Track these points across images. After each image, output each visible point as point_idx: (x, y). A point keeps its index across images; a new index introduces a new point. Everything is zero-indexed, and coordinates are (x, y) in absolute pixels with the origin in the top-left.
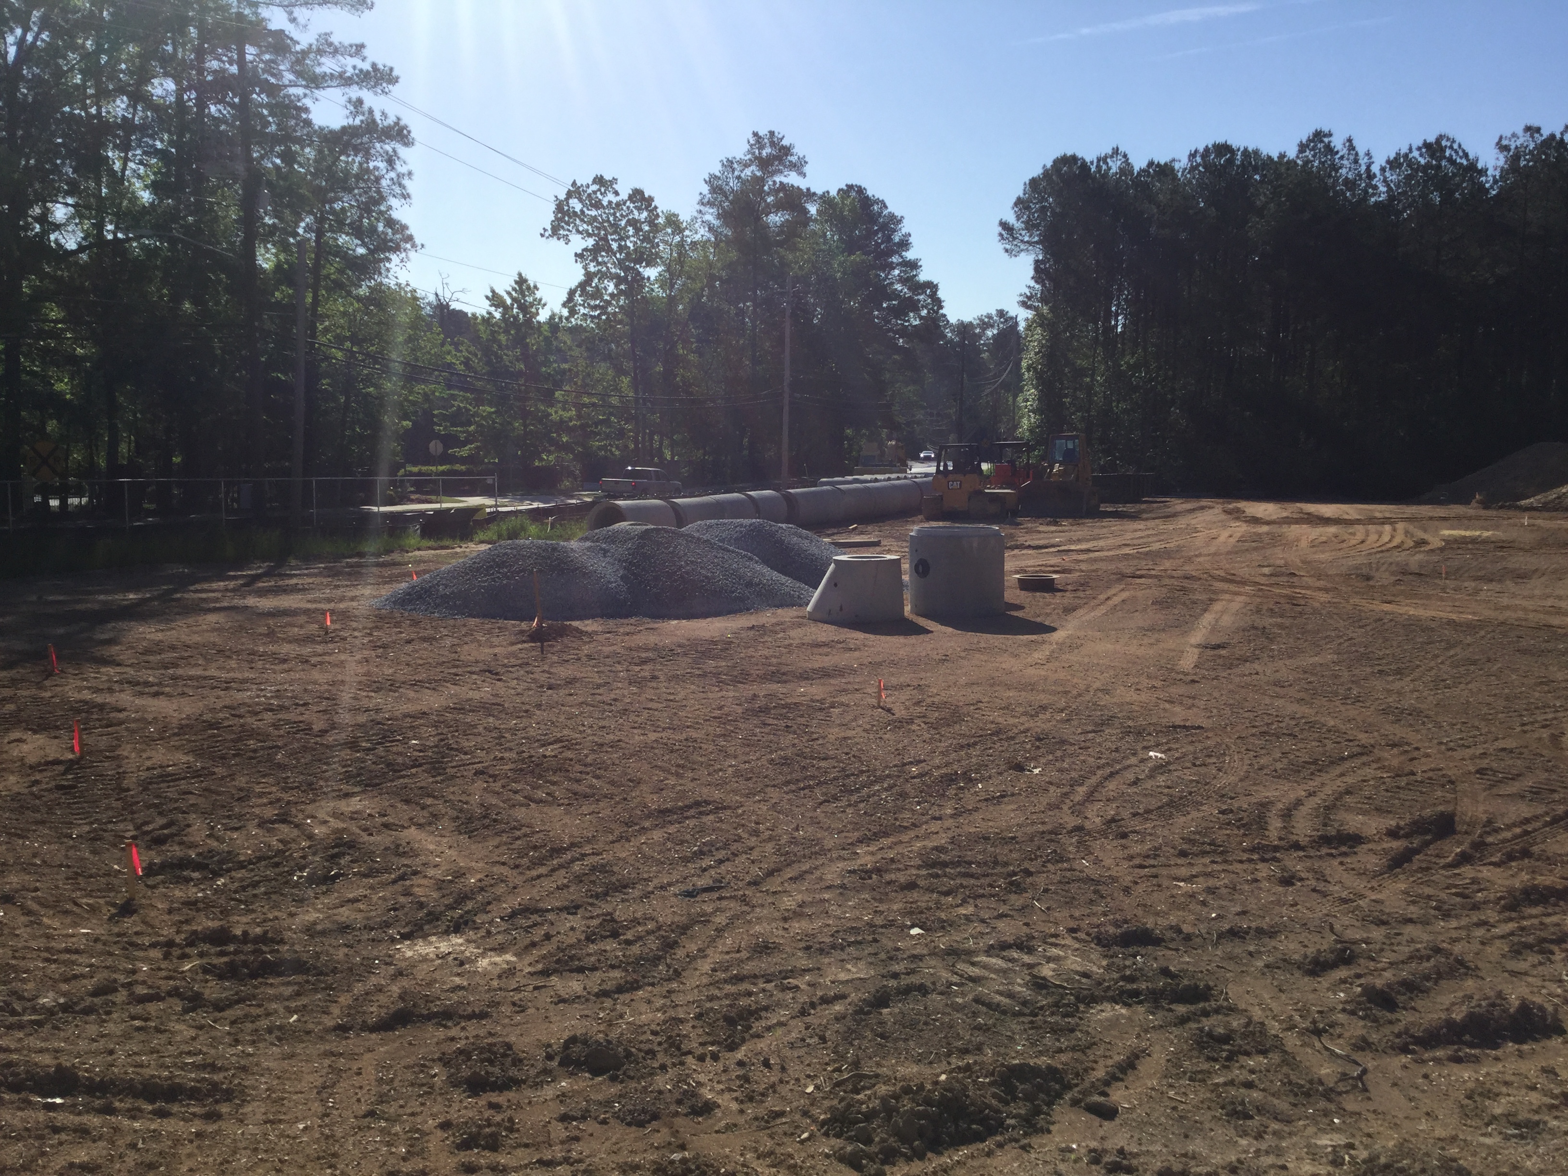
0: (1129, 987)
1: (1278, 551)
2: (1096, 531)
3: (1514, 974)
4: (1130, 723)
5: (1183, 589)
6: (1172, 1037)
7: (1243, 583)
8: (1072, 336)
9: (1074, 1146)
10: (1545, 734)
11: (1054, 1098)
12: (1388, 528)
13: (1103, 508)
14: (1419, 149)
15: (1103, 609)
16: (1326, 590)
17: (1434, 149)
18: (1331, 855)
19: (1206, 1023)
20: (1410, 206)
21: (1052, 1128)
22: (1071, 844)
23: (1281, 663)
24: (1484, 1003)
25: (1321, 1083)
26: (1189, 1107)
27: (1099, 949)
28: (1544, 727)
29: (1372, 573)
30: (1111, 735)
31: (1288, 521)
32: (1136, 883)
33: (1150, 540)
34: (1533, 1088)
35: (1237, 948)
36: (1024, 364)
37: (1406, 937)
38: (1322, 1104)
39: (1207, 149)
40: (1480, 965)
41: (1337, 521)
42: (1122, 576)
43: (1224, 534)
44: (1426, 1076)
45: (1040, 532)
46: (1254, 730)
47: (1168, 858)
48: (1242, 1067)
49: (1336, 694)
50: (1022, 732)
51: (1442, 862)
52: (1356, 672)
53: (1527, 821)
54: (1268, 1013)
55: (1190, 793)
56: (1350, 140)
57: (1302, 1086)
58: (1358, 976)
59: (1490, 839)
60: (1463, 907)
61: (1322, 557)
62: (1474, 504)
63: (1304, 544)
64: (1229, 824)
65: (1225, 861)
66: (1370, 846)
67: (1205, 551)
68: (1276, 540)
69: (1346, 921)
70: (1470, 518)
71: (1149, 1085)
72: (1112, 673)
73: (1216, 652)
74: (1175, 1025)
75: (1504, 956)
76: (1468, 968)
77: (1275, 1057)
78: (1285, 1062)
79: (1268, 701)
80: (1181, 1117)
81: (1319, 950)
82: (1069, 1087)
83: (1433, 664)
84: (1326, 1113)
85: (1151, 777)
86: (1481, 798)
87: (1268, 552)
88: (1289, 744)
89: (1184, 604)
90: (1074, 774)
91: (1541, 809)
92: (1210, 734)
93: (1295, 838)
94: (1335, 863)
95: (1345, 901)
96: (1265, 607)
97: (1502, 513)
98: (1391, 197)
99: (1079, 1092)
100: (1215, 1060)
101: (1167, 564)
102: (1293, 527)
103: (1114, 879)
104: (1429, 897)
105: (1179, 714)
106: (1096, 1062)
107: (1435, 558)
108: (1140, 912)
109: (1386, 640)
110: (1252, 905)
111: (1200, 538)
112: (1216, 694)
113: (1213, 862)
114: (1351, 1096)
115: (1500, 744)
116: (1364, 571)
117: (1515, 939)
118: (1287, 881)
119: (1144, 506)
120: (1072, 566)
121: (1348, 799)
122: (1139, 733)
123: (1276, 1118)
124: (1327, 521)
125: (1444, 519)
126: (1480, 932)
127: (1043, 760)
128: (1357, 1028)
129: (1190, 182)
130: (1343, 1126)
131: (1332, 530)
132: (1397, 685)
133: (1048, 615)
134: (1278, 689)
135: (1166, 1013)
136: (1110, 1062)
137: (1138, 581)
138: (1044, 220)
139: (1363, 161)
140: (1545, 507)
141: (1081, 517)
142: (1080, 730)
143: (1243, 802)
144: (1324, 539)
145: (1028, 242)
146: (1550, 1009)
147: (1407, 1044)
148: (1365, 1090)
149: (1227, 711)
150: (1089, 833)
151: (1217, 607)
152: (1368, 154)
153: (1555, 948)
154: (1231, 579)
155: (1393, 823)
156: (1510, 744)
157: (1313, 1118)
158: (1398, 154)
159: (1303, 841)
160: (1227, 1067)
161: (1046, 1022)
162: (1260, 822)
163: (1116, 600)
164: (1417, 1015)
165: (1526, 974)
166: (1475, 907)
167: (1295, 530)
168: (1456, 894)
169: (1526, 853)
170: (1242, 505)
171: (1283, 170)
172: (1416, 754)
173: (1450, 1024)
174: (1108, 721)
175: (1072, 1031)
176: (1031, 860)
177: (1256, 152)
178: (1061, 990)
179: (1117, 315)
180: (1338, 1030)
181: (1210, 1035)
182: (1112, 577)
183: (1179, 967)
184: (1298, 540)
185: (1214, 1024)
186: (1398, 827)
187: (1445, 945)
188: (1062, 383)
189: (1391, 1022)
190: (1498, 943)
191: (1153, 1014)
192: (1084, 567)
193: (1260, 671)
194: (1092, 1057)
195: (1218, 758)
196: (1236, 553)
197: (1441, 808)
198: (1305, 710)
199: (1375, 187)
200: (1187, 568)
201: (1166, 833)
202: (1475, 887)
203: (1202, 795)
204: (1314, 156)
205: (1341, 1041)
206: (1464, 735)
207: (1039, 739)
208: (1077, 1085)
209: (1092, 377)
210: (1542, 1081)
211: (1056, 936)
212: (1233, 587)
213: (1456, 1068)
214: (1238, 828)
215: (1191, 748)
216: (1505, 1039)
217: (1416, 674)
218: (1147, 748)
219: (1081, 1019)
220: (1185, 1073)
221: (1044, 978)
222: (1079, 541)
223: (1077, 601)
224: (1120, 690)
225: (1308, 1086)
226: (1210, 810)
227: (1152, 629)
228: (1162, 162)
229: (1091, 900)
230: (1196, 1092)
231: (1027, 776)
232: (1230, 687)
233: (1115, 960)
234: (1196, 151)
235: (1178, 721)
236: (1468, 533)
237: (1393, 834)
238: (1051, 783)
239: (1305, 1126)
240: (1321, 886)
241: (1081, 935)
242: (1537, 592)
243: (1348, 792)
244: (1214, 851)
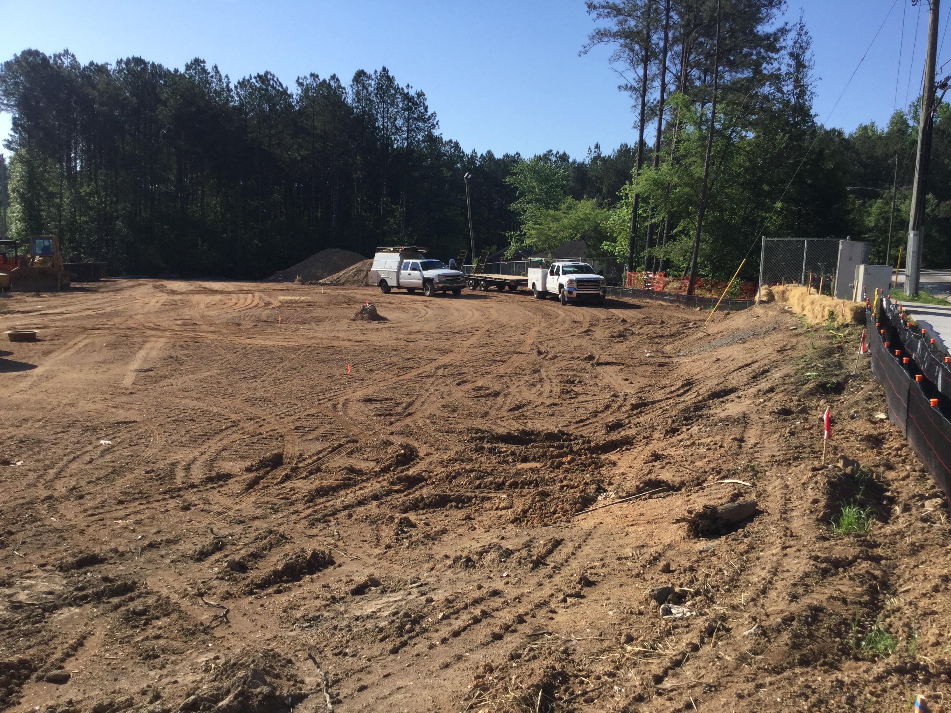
0: (80, 594)
1: (186, 310)
2: (67, 301)
3: (311, 537)
4: (88, 424)
5: (126, 336)
6: (109, 619)
7: (164, 330)
8: (45, 171)
9: (37, 708)
10: (330, 404)
11: (23, 680)
12: (250, 296)
13: (73, 285)
14: (255, 78)
15: (71, 351)
16: (214, 332)
17: (264, 78)
18: (213, 488)
19: (131, 606)
20: (253, 110)
21: (21, 700)
22: (43, 509)
23: (187, 377)
24: (294, 557)
25: (202, 624)
26: (119, 661)
27: (61, 574)
28: (330, 400)
29: (242, 322)
30: (74, 433)
31: (193, 292)
32: (89, 526)
33: (105, 305)
34: (317, 598)
35: (153, 554)
36: (10, 187)
37: (254, 528)
38: (202, 637)
39: (128, 59)
40: (293, 535)
41: (222, 292)
42: (85, 329)
43: (154, 301)
44: (262, 606)
45: (26, 302)
46: (169, 420)
47: (111, 506)
48: (154, 627)
49: (219, 393)
50: (9, 438)
51: (275, 481)
52: (231, 379)
53: (320, 452)
54: (172, 590)
55: (127, 464)
56: (216, 67)
57: (190, 630)
58: (226, 556)
59: (301, 465)
60: (286, 504)
61: (213, 313)
62: (296, 282)
63: (202, 306)
64: (151, 479)
65: (148, 502)
66: (236, 479)
67: (140, 311)
68: (185, 303)
69: (220, 525)
70: (294, 290)
71: (93, 654)
72: (76, 392)
73: (147, 374)
74: (112, 611)
75: (306, 528)
76: (287, 539)
77: (175, 616)
78: (180, 617)
79: (178, 401)
80: (113, 669)
81: (203, 546)
82: (36, 670)
83: (273, 371)
84: (204, 642)
85: (101, 456)
86: (297, 443)
87: (180, 311)
88: (190, 425)
89: (127, 345)
90: (47, 462)
91: (327, 445)
92: (141, 425)
93: (192, 481)
94: (216, 492)
95: (220, 513)
96: (178, 344)
97: (310, 287)
98: (242, 104)
99: (42, 671)
100: (136, 627)
101: (116, 320)
102: (196, 296)
103: (73, 527)
104: (268, 503)
105: (121, 415)
106: (56, 648)
107: (276, 312)
108: (90, 544)
109: (248, 359)
110: (164, 526)
111: (138, 304)
112: (146, 400)
113: (141, 504)
114: (220, 628)
115: (307, 412)
116: (237, 321)
117: (312, 517)
118: (186, 508)
119: (101, 284)
120: (50, 324)
121: (224, 453)
122: (94, 430)
123: (174, 653)
124: (215, 292)
125: (281, 290)
126: (293, 517)
127: (25, 456)
128: (224, 587)
129: (118, 79)
130: (214, 647)
131: (218, 297)
132: (254, 385)
133: (31, 357)
134: (184, 393)
135: (105, 605)
136: (66, 646)
137: (96, 332)
138: (18, 91)
139: (225, 81)
140: (332, 284)
141: (57, 291)
142: (52, 432)
143: (161, 465)
144: (214, 303)
145: (6, 105)
146: (327, 552)
147: (252, 590)
148: (228, 622)
149: (153, 409)
150: (57, 499)
151: (148, 345)
152: (227, 77)
153: (331, 518)
154: (157, 328)
155: (249, 464)
156: (312, 411)
157: (196, 647)
158: (244, 79)
159: (196, 482)
160: (145, 629)
161: (19, 631)
162: (171, 475)
163: (81, 345)
164: (259, 571)
165: (316, 536)
166: (292, 504)
167: (197, 298)
168: (282, 498)
169: (319, 470)
170: (165, 283)
171: (177, 79)
172: (263, 423)
173: (276, 573)
174: (73, 424)
175: (39, 632)
176: (13, 524)
177: (160, 66)
178: (32, 607)
179: (75, 159)
180: (213, 591)
181: (134, 612)
182: (79, 330)
183: (116, 574)
184: (199, 304)
185: (138, 605)
186: (252, 466)
187: (275, 528)
188: (39, 202)
189: (244, 579)
190: (303, 521)
191: (97, 607)
192: (58, 324)
193: (174, 382)
194: (53, 646)
195: (146, 439)
196: (161, 312)
197: (276, 451)
198: (201, 404)
199: (232, 97)
200: (128, 322)
201: (110, 490)
202: (292, 492)
203: (135, 464)
204: (196, 73)
205: (215, 597)
206: (289, 409)
207: (22, 442)
208: (41, 667)
209: (61, 198)
210: (322, 593)
211: (30, 571)
212: (159, 333)
213: (278, 596)
214: (157, 480)
215: (129, 435)
216: (304, 574)
217: (264, 377)
218: (99, 439)
219: (46, 622)
220: (116, 640)
221: (20, 602)
222: (56, 307)
223: (53, 347)
224: (82, 403)
225: (194, 628)
226: (140, 472)
227: (105, 362)
228: (100, 64)
229: (57, 543)
230: (123, 651)
231: (12, 468)
232: (155, 394)
233: (72, 579)
234: (121, 60)
235: (121, 419)
236: (293, 298)
237: (249, 470)
238: (30, 470)
239: (191, 653)
240: (207, 507)
241: (49, 567)
242: (327, 329)
243: (224, 450)
244: (142, 497)
